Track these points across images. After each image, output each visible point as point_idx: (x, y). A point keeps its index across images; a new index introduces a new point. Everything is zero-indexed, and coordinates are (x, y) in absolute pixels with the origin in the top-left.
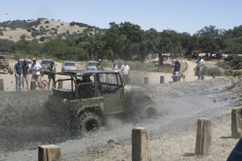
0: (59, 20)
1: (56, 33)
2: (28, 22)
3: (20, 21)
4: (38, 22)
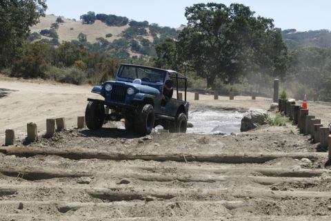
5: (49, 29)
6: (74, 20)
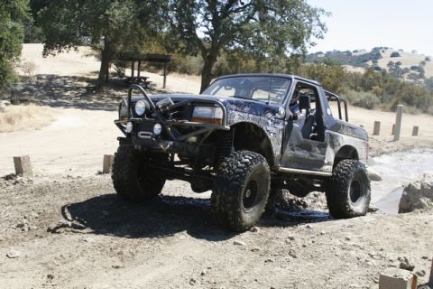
0: (413, 51)
1: (421, 76)
2: (354, 54)
3: (339, 52)
4: (376, 54)
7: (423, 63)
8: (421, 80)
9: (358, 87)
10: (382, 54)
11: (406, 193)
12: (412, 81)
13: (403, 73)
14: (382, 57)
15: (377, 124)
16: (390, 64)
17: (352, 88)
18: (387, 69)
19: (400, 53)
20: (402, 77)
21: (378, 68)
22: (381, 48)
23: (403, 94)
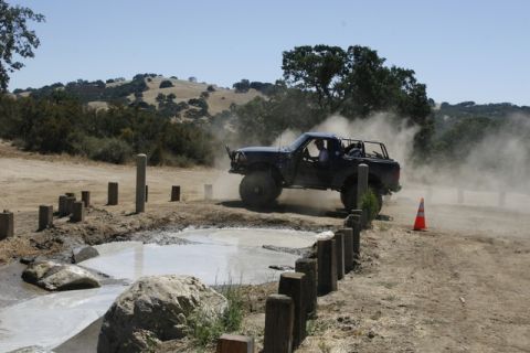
0: (191, 79)
1: (204, 113)
2: (108, 85)
3: (86, 82)
4: (140, 83)
5: (198, 98)
6: (228, 89)
7: (205, 95)
8: (204, 118)
9: (100, 132)
10: (148, 84)
11: (107, 325)
12: (192, 120)
13: (179, 109)
14: (148, 89)
15: (113, 188)
16: (160, 97)
17: (90, 133)
18: (157, 104)
19: (173, 81)
20: (178, 116)
21: (144, 105)
22: (146, 75)
23: (168, 138)
